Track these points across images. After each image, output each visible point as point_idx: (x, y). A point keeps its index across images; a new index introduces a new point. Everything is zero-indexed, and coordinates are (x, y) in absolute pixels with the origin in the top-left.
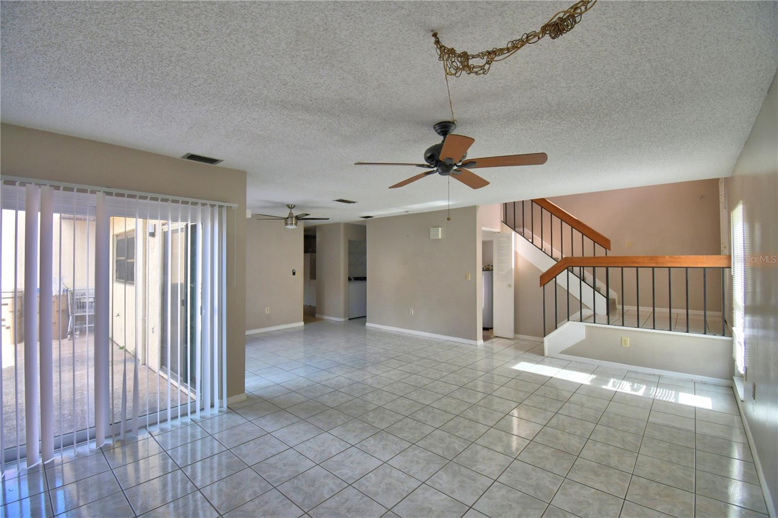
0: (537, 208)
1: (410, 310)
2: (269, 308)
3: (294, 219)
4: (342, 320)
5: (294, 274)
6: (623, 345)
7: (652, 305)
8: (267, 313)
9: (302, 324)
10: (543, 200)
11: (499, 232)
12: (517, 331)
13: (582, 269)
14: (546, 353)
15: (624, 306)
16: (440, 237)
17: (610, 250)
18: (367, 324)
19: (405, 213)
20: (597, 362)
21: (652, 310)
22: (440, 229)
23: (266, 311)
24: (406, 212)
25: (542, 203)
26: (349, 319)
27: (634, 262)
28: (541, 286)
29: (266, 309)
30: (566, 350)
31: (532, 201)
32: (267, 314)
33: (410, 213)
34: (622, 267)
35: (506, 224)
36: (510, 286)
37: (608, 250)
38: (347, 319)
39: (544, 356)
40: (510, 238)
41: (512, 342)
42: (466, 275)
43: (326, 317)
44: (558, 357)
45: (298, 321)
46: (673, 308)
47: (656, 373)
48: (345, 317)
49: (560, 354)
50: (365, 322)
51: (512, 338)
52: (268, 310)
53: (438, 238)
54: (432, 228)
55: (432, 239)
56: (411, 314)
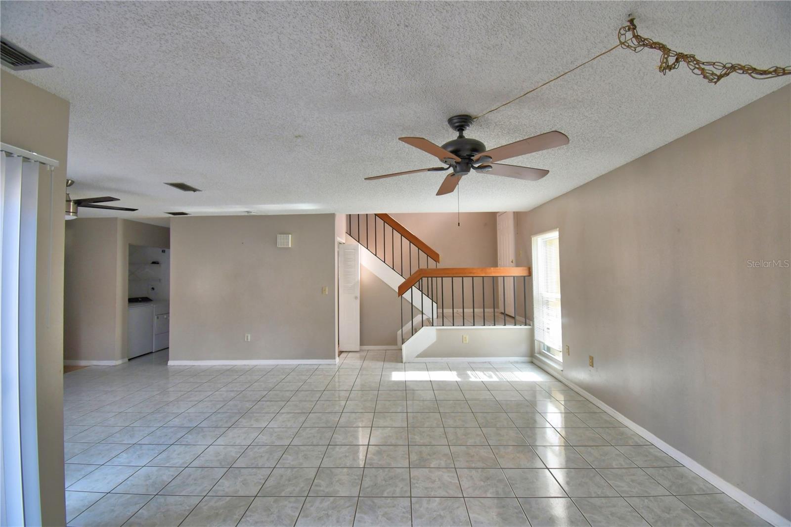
0: (380, 222)
1: (246, 335)
3: (72, 203)
4: (119, 362)
6: (464, 342)
7: (452, 307)
10: (386, 215)
11: (344, 243)
12: (362, 343)
13: (430, 279)
14: (404, 360)
15: (444, 310)
16: (290, 246)
17: (439, 262)
18: (170, 363)
19: (246, 214)
20: (445, 360)
21: (472, 311)
22: (290, 236)
24: (248, 212)
25: (385, 218)
26: (129, 360)
27: (471, 273)
28: (399, 296)
30: (421, 354)
31: (376, 215)
33: (253, 214)
34: (452, 277)
35: (350, 235)
36: (356, 298)
37: (437, 263)
38: (127, 360)
39: (402, 362)
40: (356, 249)
41: (358, 355)
42: (322, 288)
43: (83, 363)
44: (414, 361)
46: (466, 308)
47: (486, 361)
48: (123, 358)
49: (417, 358)
50: (167, 359)
51: (358, 350)
53: (287, 247)
54: (280, 234)
55: (279, 246)
56: (247, 339)
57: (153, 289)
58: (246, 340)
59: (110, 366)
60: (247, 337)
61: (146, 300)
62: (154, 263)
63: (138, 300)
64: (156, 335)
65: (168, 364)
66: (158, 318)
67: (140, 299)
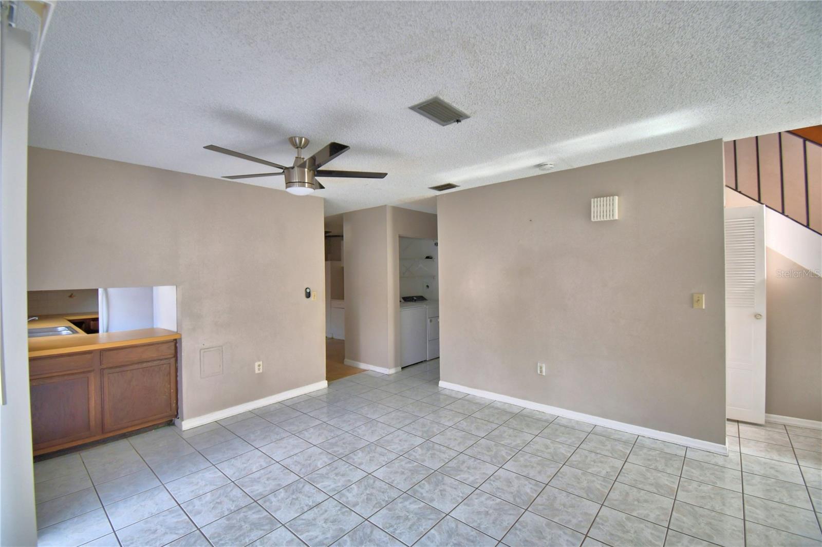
1: (539, 364)
2: (261, 363)
4: (392, 371)
5: (308, 295)
8: (257, 371)
9: (324, 384)
16: (617, 217)
22: (616, 198)
23: (257, 368)
26: (402, 368)
29: (257, 364)
32: (258, 374)
36: (758, 316)
38: (400, 368)
42: (692, 296)
43: (363, 366)
45: (316, 380)
48: (396, 366)
52: (259, 366)
53: (612, 219)
54: (597, 197)
55: (596, 220)
56: (541, 372)
57: (428, 286)
58: (539, 372)
59: (384, 375)
60: (541, 368)
61: (421, 299)
62: (428, 258)
63: (413, 299)
64: (429, 341)
65: (439, 386)
66: (431, 321)
67: (415, 298)
